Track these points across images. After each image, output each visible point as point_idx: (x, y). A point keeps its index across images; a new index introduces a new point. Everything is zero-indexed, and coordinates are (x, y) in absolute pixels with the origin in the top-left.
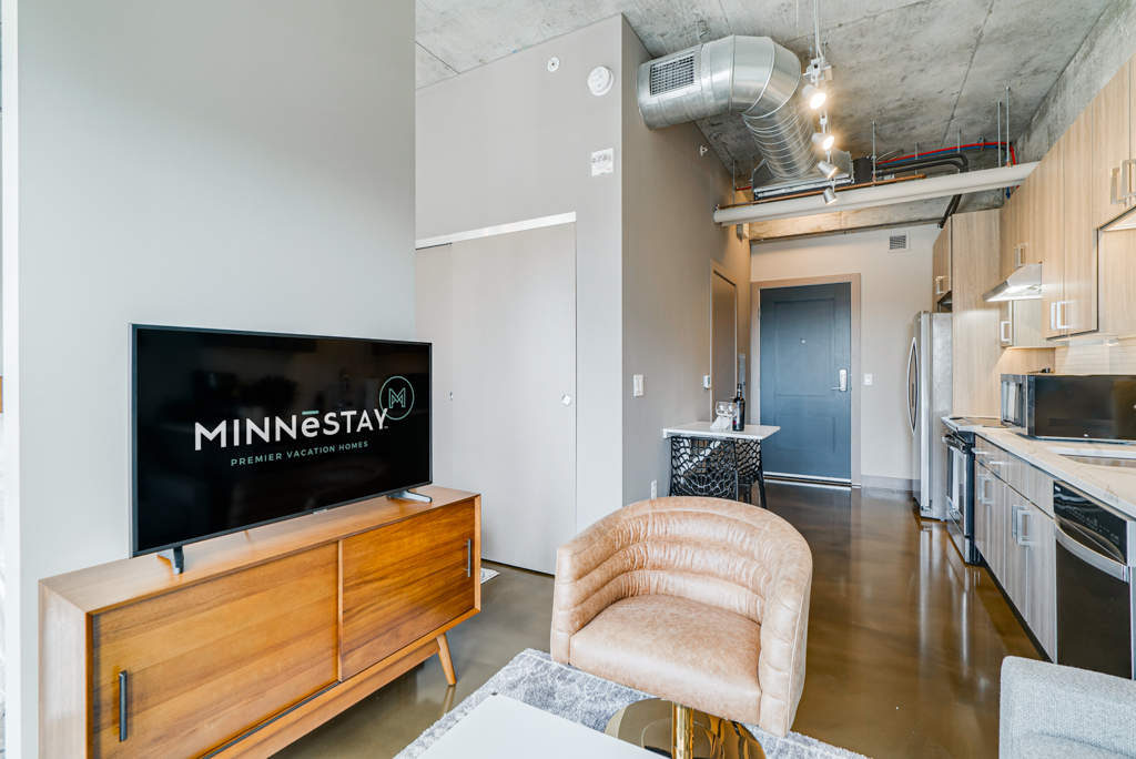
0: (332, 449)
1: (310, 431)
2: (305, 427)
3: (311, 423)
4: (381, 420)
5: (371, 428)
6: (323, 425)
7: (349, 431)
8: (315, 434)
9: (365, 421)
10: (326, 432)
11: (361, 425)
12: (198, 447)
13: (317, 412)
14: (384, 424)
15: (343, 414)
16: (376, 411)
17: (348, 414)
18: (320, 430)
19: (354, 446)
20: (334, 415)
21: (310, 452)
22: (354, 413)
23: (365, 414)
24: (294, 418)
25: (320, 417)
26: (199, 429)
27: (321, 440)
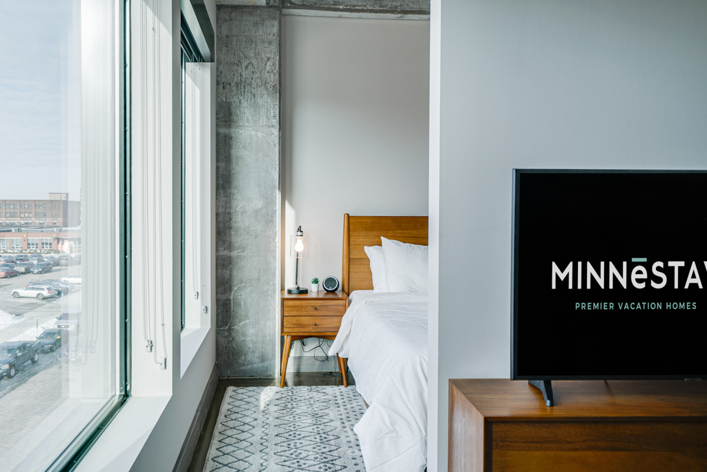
0: (659, 306)
1: (639, 281)
2: (634, 276)
3: (639, 272)
5: (701, 286)
6: (651, 276)
7: (676, 286)
8: (642, 286)
9: (694, 276)
10: (654, 285)
11: (690, 280)
12: (554, 287)
13: (644, 260)
15: (671, 264)
17: (676, 265)
18: (647, 281)
19: (682, 306)
20: (661, 264)
21: (639, 306)
22: (682, 264)
23: (694, 267)
24: (625, 264)
25: (648, 266)
26: (555, 269)
27: (649, 294)
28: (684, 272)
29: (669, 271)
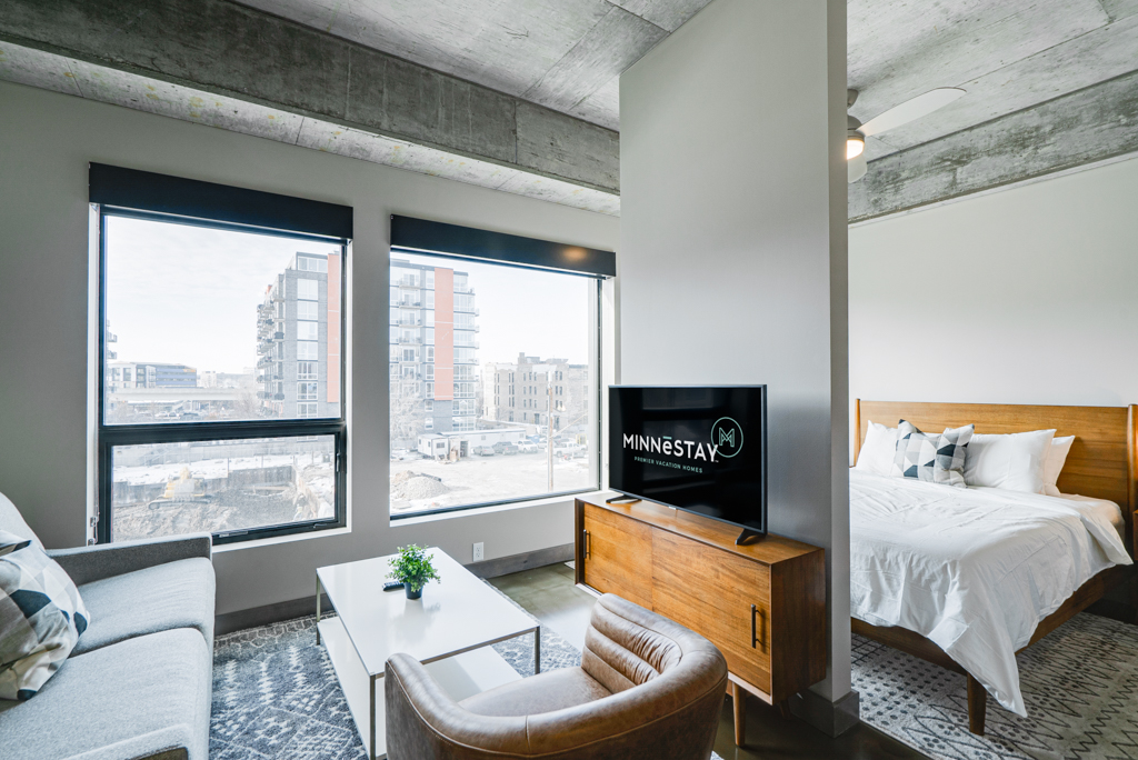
0: (679, 467)
1: (668, 450)
2: (664, 447)
3: (667, 445)
4: (712, 454)
5: (705, 459)
6: (674, 448)
7: (689, 456)
8: (669, 453)
9: (700, 452)
10: (675, 453)
11: (697, 454)
12: (624, 447)
13: (671, 438)
14: (715, 458)
15: (686, 442)
16: (709, 445)
17: (690, 443)
18: (672, 451)
19: (693, 469)
20: (680, 442)
22: (693, 443)
23: (700, 446)
24: (659, 439)
25: (673, 442)
26: (625, 438)
27: (672, 458)
28: (694, 449)
29: (685, 447)
